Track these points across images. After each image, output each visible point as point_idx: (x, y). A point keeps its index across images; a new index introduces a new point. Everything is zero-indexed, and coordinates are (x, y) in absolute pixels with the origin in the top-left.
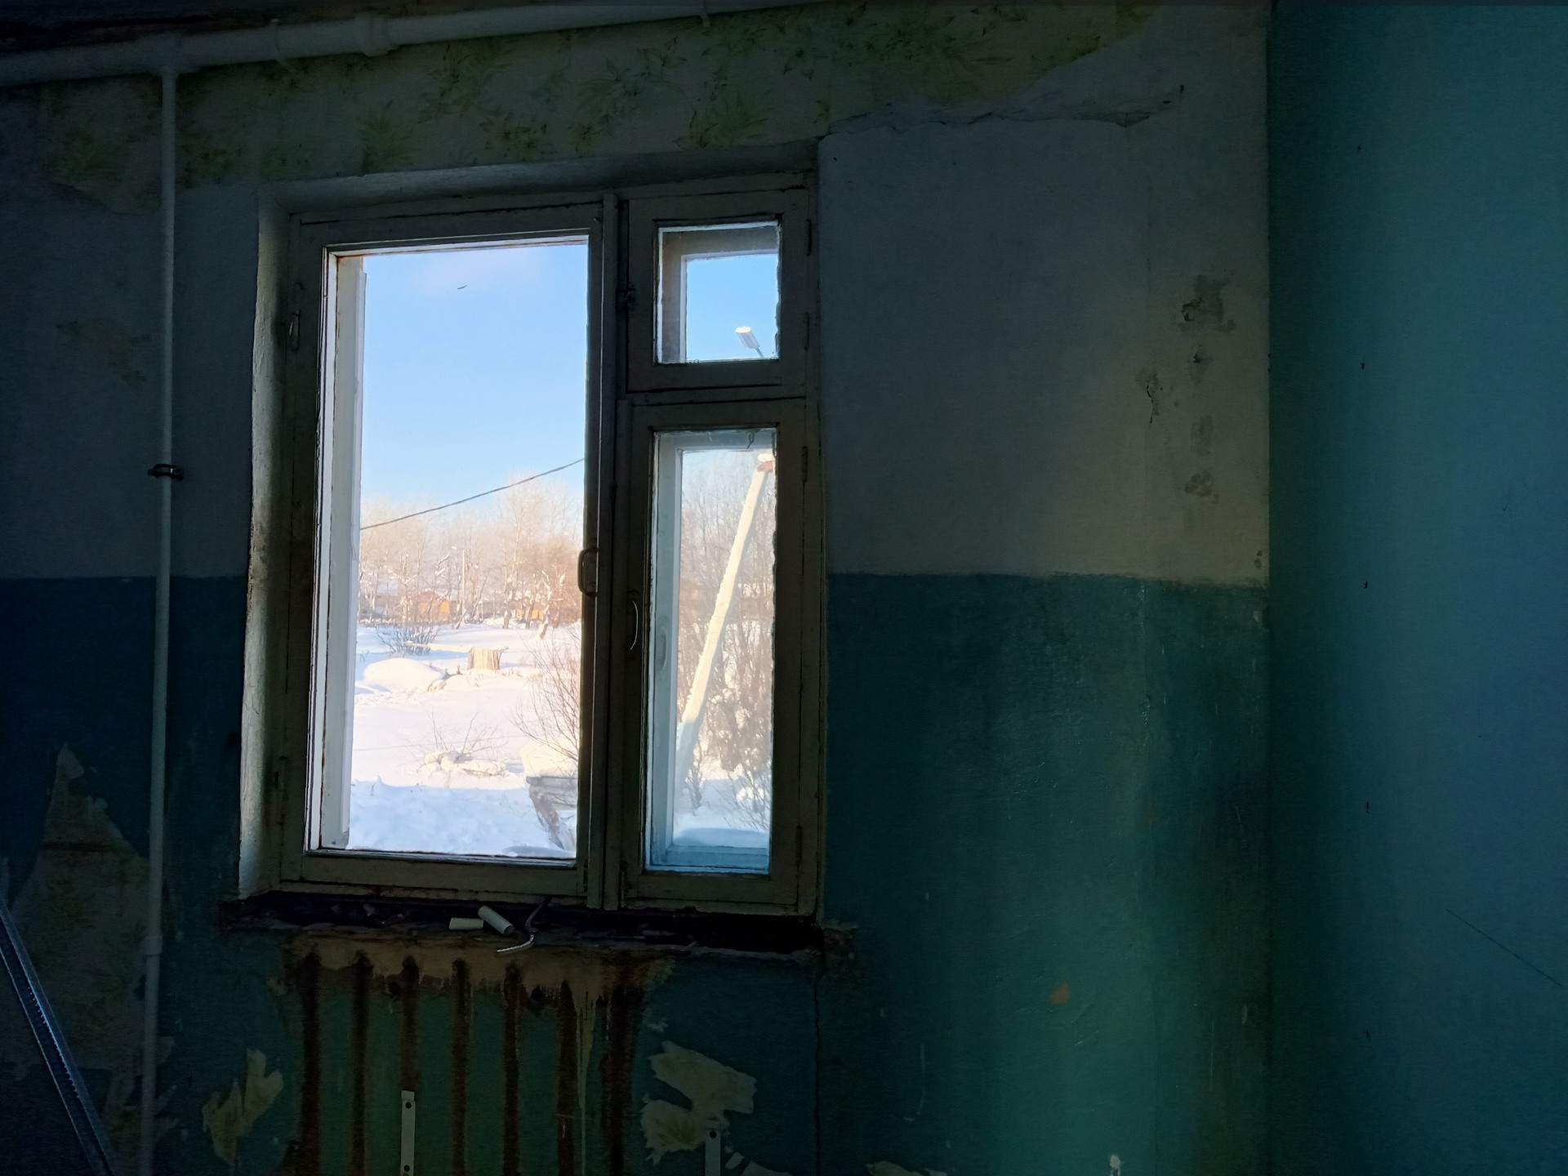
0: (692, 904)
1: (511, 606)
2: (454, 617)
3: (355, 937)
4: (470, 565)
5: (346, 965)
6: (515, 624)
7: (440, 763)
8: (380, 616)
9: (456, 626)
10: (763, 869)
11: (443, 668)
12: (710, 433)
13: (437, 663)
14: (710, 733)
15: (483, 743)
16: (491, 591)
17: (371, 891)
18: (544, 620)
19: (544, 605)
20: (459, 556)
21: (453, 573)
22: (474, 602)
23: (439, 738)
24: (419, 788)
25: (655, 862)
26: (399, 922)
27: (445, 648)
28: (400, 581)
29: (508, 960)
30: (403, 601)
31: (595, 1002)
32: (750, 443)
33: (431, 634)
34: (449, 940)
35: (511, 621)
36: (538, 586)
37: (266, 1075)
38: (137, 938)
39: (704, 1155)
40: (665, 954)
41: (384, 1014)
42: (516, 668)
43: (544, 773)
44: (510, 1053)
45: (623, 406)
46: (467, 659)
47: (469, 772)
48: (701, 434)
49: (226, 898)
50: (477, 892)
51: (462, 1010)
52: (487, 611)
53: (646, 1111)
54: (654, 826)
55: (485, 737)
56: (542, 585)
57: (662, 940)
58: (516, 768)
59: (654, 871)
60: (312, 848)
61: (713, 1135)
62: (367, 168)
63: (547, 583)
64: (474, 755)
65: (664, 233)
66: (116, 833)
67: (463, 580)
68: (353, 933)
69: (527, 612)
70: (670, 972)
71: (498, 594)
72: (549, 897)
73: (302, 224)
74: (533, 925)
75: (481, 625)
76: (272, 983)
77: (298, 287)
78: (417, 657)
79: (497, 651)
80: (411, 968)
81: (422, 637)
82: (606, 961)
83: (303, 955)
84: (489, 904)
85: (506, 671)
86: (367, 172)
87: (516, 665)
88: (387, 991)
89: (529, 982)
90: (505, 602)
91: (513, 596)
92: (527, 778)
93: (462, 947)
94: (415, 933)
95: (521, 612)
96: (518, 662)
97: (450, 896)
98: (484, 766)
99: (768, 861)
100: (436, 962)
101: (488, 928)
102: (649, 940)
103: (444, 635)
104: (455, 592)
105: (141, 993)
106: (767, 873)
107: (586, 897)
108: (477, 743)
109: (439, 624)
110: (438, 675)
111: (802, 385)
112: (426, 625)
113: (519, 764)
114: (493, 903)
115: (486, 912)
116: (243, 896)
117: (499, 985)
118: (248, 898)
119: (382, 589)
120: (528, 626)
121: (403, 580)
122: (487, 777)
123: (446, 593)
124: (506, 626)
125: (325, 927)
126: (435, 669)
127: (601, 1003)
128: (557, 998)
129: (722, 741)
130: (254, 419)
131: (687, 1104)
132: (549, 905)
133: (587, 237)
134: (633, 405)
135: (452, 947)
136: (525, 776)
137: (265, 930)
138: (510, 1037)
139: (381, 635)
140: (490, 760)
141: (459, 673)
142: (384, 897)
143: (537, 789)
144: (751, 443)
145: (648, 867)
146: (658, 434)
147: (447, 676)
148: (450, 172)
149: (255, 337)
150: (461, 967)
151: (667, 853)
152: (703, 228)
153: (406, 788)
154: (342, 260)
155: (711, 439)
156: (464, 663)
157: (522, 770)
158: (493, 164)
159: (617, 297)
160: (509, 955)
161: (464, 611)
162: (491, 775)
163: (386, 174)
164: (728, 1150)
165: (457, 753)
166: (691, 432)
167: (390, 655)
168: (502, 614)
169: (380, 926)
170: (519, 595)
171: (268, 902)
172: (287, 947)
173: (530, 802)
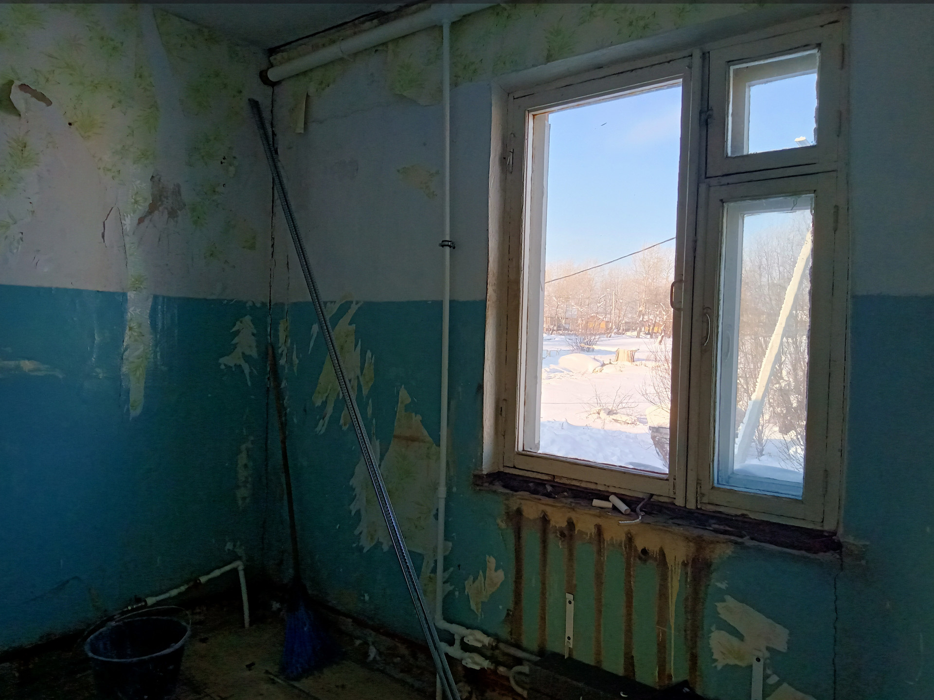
0: (745, 512)
1: (642, 323)
2: (608, 331)
3: (540, 501)
4: (617, 300)
5: (537, 517)
6: (644, 335)
7: (599, 414)
8: (568, 330)
9: (609, 336)
10: (798, 496)
11: (601, 360)
12: (764, 201)
13: (598, 357)
14: (771, 409)
15: (624, 405)
16: (630, 316)
17: (550, 478)
18: (662, 333)
19: (662, 324)
20: (611, 295)
21: (608, 305)
22: (620, 322)
23: (599, 400)
24: (587, 427)
25: (720, 482)
26: (565, 497)
27: (603, 348)
28: (578, 310)
29: (626, 529)
30: (580, 321)
31: (680, 563)
32: (793, 207)
33: (595, 340)
34: (592, 512)
35: (641, 334)
36: (658, 313)
37: (496, 570)
38: (435, 488)
39: (751, 671)
40: (726, 542)
41: (556, 546)
42: (643, 362)
43: (660, 425)
44: (628, 583)
45: (703, 187)
46: (615, 355)
47: (616, 421)
48: (757, 202)
49: (476, 472)
50: (608, 486)
51: (599, 552)
52: (627, 327)
53: (712, 635)
54: (720, 459)
55: (625, 401)
56: (660, 312)
57: (725, 532)
58: (643, 421)
59: (719, 488)
60: (519, 450)
61: (758, 660)
62: (549, 58)
63: (664, 311)
64: (618, 411)
65: (734, 69)
66: (426, 433)
67: (613, 309)
68: (540, 499)
69: (651, 328)
70: (730, 553)
71: (634, 318)
72: (652, 495)
73: (514, 99)
74: (641, 510)
75: (624, 336)
76: (499, 521)
77: (512, 136)
78: (587, 353)
79: (632, 351)
80: (571, 525)
81: (590, 341)
82: (687, 539)
83: (515, 508)
84: (615, 494)
85: (638, 363)
86: (549, 61)
87: (643, 360)
88: (558, 535)
89: (640, 544)
90: (638, 322)
91: (643, 319)
92: (650, 427)
93: (599, 517)
94: (573, 505)
95: (647, 328)
96: (645, 358)
97: (593, 486)
98: (624, 418)
99: (802, 491)
100: (586, 523)
101: (615, 508)
102: (716, 531)
103: (602, 341)
104: (608, 316)
105: (436, 516)
106: (801, 499)
107: (675, 498)
108: (621, 405)
109: (599, 334)
110: (599, 364)
111: (835, 162)
112: (591, 334)
113: (645, 419)
114: (618, 494)
115: (613, 498)
116: (485, 472)
117: (621, 543)
118: (487, 474)
119: (568, 314)
120: (651, 337)
121: (580, 309)
122: (626, 425)
123: (604, 316)
124: (638, 336)
125: (526, 494)
126: (597, 360)
127: (685, 565)
128: (656, 557)
129: (779, 414)
130: (490, 213)
131: (741, 637)
132: (652, 500)
133: (681, 80)
134: (710, 186)
135: (594, 515)
136: (648, 426)
137: (495, 492)
138: (628, 575)
139: (568, 340)
140: (628, 415)
141: (610, 363)
142: (557, 482)
143: (656, 434)
144: (794, 205)
145: (716, 485)
146: (727, 204)
147: (603, 365)
148: (596, 53)
149: (490, 167)
150: (599, 530)
151: (729, 477)
152: (762, 62)
153: (580, 427)
154: (536, 117)
155: (765, 205)
156: (613, 357)
157: (647, 423)
158: (622, 43)
159: (700, 116)
160: (626, 526)
161: (614, 327)
162: (628, 423)
163: (560, 61)
164: (769, 672)
165: (609, 409)
166: (750, 201)
167: (572, 352)
168: (635, 330)
169: (555, 498)
170: (646, 317)
171: (496, 477)
172: (507, 502)
173: (651, 441)
